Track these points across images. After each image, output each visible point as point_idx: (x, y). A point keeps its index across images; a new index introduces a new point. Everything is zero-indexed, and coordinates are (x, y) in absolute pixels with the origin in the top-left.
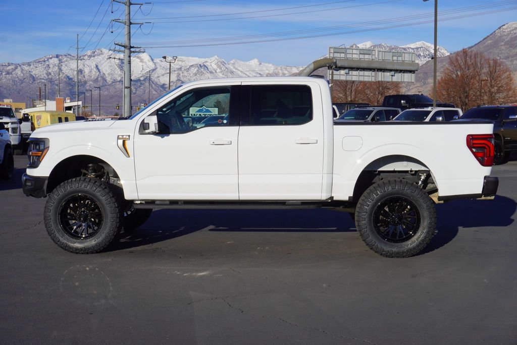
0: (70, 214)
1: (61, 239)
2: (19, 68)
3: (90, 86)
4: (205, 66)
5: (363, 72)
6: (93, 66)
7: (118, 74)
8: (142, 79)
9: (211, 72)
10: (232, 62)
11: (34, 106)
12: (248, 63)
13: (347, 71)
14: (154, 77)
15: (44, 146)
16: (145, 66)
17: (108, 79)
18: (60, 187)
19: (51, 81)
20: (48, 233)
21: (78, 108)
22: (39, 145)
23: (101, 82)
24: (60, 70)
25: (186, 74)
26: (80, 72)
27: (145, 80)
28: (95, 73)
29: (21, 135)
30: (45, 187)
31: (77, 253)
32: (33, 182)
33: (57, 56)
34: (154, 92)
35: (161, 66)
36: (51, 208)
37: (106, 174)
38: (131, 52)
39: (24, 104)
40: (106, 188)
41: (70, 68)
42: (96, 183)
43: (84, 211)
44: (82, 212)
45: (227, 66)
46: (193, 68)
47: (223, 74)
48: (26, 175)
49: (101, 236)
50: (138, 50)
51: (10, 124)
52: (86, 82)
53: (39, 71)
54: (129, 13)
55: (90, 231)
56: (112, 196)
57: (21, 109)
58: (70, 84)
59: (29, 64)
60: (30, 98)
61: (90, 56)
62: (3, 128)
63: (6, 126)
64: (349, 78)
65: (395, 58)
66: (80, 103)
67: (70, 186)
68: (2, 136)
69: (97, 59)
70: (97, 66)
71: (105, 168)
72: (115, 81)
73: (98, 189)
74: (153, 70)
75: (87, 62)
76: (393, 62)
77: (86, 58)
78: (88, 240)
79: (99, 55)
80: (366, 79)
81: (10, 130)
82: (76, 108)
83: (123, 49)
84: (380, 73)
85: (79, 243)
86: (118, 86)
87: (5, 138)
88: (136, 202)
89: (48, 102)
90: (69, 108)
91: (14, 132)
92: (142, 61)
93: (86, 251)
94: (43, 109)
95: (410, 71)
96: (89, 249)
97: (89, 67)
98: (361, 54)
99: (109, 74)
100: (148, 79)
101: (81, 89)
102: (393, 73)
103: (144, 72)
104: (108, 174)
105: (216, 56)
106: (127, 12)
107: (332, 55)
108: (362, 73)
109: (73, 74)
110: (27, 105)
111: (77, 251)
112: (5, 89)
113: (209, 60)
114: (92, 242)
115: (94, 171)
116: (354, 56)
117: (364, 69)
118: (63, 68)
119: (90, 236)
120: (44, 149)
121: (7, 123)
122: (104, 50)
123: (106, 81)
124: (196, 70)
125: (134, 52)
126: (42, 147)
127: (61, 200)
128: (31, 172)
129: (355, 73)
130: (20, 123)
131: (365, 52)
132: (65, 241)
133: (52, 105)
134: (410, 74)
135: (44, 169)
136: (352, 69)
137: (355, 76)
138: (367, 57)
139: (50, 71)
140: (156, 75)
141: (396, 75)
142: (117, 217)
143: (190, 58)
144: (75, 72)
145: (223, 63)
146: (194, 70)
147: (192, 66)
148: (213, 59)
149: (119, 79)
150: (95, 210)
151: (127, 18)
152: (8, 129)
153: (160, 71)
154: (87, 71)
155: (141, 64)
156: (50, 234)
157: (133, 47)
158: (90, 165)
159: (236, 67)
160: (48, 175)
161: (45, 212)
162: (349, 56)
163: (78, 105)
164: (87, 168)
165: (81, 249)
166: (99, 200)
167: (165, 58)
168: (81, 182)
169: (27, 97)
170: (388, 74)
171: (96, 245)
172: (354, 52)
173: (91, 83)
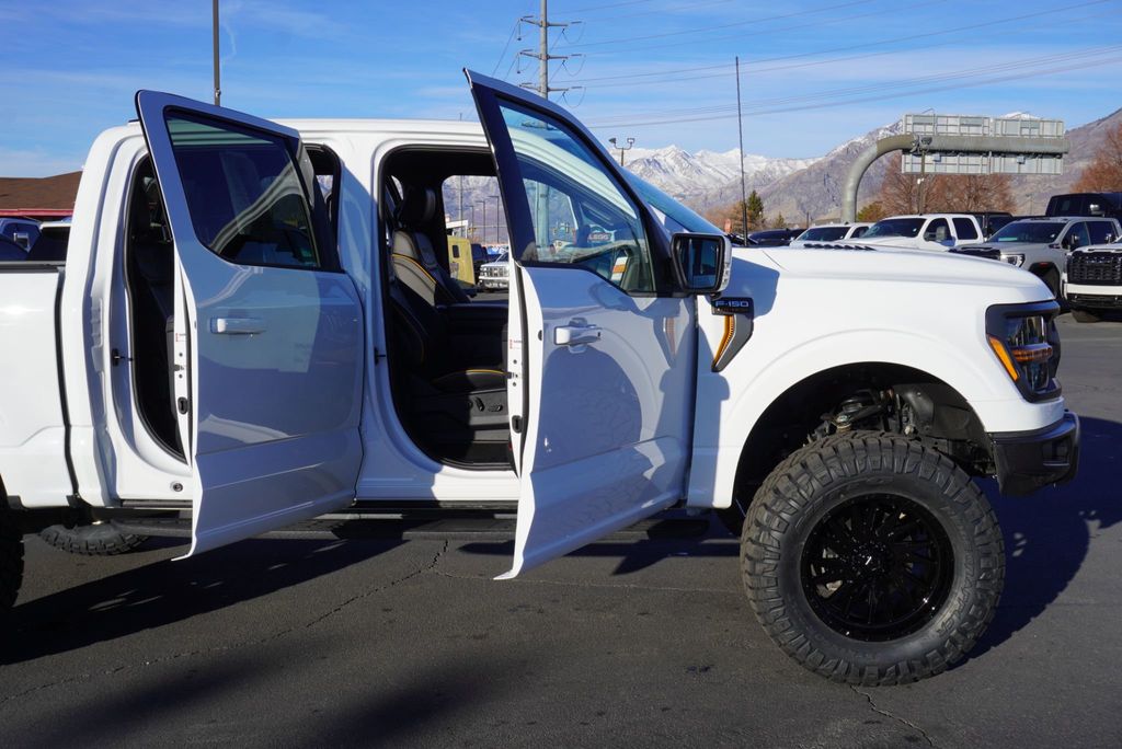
3: (476, 196)
4: (656, 161)
5: (966, 158)
9: (666, 172)
10: (699, 154)
12: (724, 155)
13: (937, 156)
21: (462, 231)
45: (691, 160)
46: (636, 166)
47: (685, 174)
52: (470, 192)
54: (546, 74)
64: (940, 169)
65: (1026, 131)
66: (465, 223)
76: (1021, 139)
80: (972, 171)
82: (459, 230)
84: (997, 159)
95: (1053, 155)
98: (962, 125)
101: (466, 201)
102: (1021, 158)
105: (673, 146)
106: (542, 71)
107: (909, 129)
108: (964, 159)
113: (661, 151)
116: (951, 129)
117: (968, 153)
124: (641, 168)
129: (951, 159)
131: (970, 122)
134: (1053, 160)
136: (946, 152)
137: (952, 166)
138: (973, 130)
141: (1026, 161)
145: (686, 156)
146: (639, 169)
147: (635, 162)
148: (669, 149)
151: (542, 80)
159: (706, 161)
162: (940, 129)
163: (462, 227)
170: (1012, 160)
172: (951, 121)
173: (478, 192)
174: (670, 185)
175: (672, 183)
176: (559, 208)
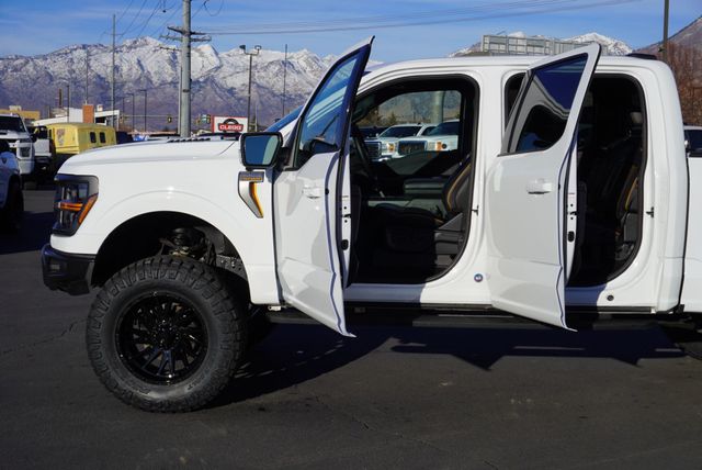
0: (138, 332)
1: (120, 382)
2: (31, 63)
3: (129, 88)
4: (290, 63)
6: (134, 61)
7: (168, 73)
8: (201, 80)
9: (298, 72)
10: (327, 58)
11: (52, 116)
14: (219, 77)
15: (88, 193)
16: (206, 63)
17: (155, 79)
18: (120, 275)
19: (75, 81)
20: (96, 371)
21: (114, 119)
22: (77, 188)
23: (145, 84)
24: (88, 66)
25: (263, 74)
26: (116, 68)
27: (205, 82)
28: (136, 72)
29: (35, 159)
30: (89, 276)
31: (152, 411)
32: (65, 264)
33: (84, 47)
34: (219, 99)
35: (228, 63)
36: (101, 320)
37: (209, 249)
38: (190, 40)
39: (38, 113)
40: (213, 280)
41: (102, 64)
42: (194, 270)
43: (167, 327)
44: (162, 327)
45: (320, 63)
46: (272, 66)
47: (315, 75)
48: (50, 248)
49: (202, 377)
50: (200, 37)
51: (17, 143)
52: (123, 84)
53: (58, 67)
55: (180, 365)
56: (225, 296)
57: (33, 120)
58: (102, 87)
59: (45, 58)
60: (46, 105)
61: (130, 48)
62: (7, 149)
63: (11, 145)
66: (117, 112)
67: (140, 275)
68: (4, 162)
69: (140, 52)
70: (139, 61)
71: (207, 237)
72: (163, 83)
73: (199, 283)
74: (218, 68)
75: (126, 56)
77: (124, 49)
78: (176, 385)
79: (143, 45)
81: (18, 150)
82: (111, 119)
83: (179, 35)
85: (158, 391)
86: (169, 89)
87: (9, 164)
88: (273, 308)
89: (72, 110)
90: (101, 120)
91: (23, 155)
92: (202, 55)
93: (172, 408)
94: (65, 119)
96: (178, 403)
97: (128, 63)
98: (529, 45)
99: (155, 73)
100: (210, 80)
101: (118, 93)
103: (205, 70)
104: (213, 249)
105: (305, 50)
107: (487, 47)
109: (107, 73)
110: (41, 115)
111: (153, 407)
112: (12, 91)
113: (295, 55)
114: (184, 389)
115: (186, 241)
116: (519, 49)
118: (91, 63)
119: (181, 376)
120: (88, 198)
121: (14, 141)
122: (149, 39)
123: (151, 82)
124: (277, 68)
125: (195, 40)
126: (83, 193)
127: (121, 303)
128: (60, 243)
130: (34, 140)
131: (535, 43)
132: (130, 388)
133: (77, 115)
135: (86, 240)
138: (538, 50)
139: (74, 67)
140: (221, 75)
142: (236, 341)
143: (270, 52)
144: (109, 70)
145: (316, 60)
146: (275, 68)
147: (271, 63)
148: (302, 53)
149: (170, 79)
150: (190, 323)
152: (14, 151)
153: (226, 69)
154: (125, 68)
155: (201, 59)
156: (98, 371)
157: (194, 33)
158: (178, 230)
160: (95, 251)
161: (88, 327)
162: (512, 48)
163: (114, 116)
164: (171, 237)
165: (162, 404)
166: (199, 304)
167: (243, 47)
168: (164, 267)
169: (42, 103)
171: (192, 395)
172: (520, 42)
173: (131, 84)
174: (302, 84)
175: (304, 82)
176: (204, 100)
